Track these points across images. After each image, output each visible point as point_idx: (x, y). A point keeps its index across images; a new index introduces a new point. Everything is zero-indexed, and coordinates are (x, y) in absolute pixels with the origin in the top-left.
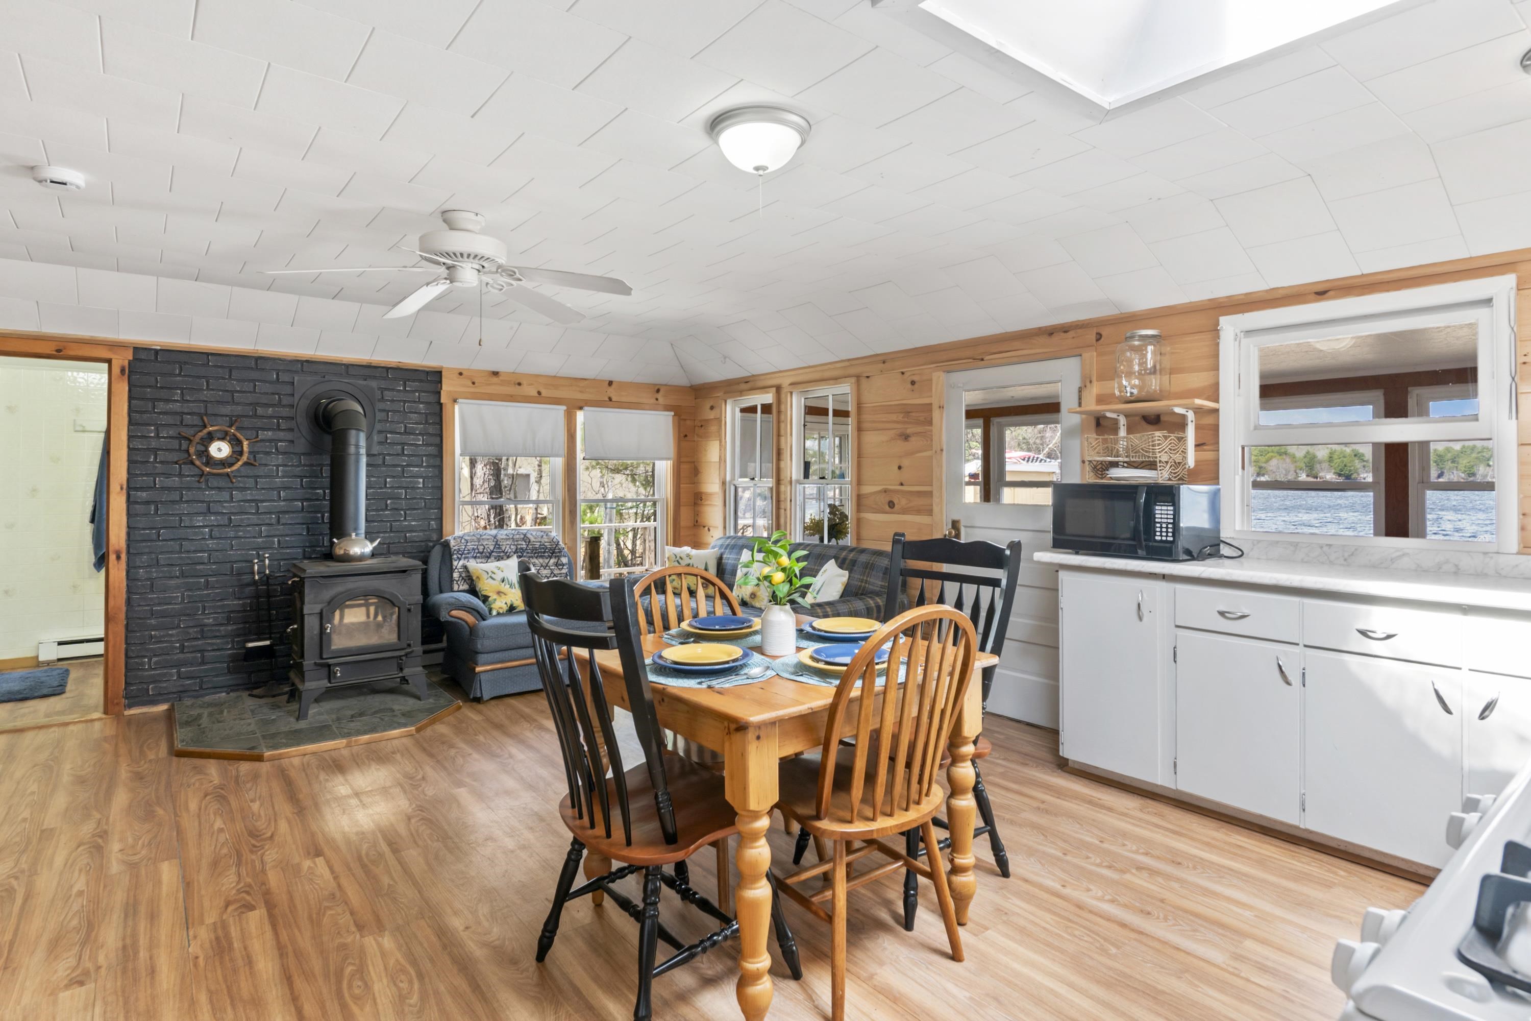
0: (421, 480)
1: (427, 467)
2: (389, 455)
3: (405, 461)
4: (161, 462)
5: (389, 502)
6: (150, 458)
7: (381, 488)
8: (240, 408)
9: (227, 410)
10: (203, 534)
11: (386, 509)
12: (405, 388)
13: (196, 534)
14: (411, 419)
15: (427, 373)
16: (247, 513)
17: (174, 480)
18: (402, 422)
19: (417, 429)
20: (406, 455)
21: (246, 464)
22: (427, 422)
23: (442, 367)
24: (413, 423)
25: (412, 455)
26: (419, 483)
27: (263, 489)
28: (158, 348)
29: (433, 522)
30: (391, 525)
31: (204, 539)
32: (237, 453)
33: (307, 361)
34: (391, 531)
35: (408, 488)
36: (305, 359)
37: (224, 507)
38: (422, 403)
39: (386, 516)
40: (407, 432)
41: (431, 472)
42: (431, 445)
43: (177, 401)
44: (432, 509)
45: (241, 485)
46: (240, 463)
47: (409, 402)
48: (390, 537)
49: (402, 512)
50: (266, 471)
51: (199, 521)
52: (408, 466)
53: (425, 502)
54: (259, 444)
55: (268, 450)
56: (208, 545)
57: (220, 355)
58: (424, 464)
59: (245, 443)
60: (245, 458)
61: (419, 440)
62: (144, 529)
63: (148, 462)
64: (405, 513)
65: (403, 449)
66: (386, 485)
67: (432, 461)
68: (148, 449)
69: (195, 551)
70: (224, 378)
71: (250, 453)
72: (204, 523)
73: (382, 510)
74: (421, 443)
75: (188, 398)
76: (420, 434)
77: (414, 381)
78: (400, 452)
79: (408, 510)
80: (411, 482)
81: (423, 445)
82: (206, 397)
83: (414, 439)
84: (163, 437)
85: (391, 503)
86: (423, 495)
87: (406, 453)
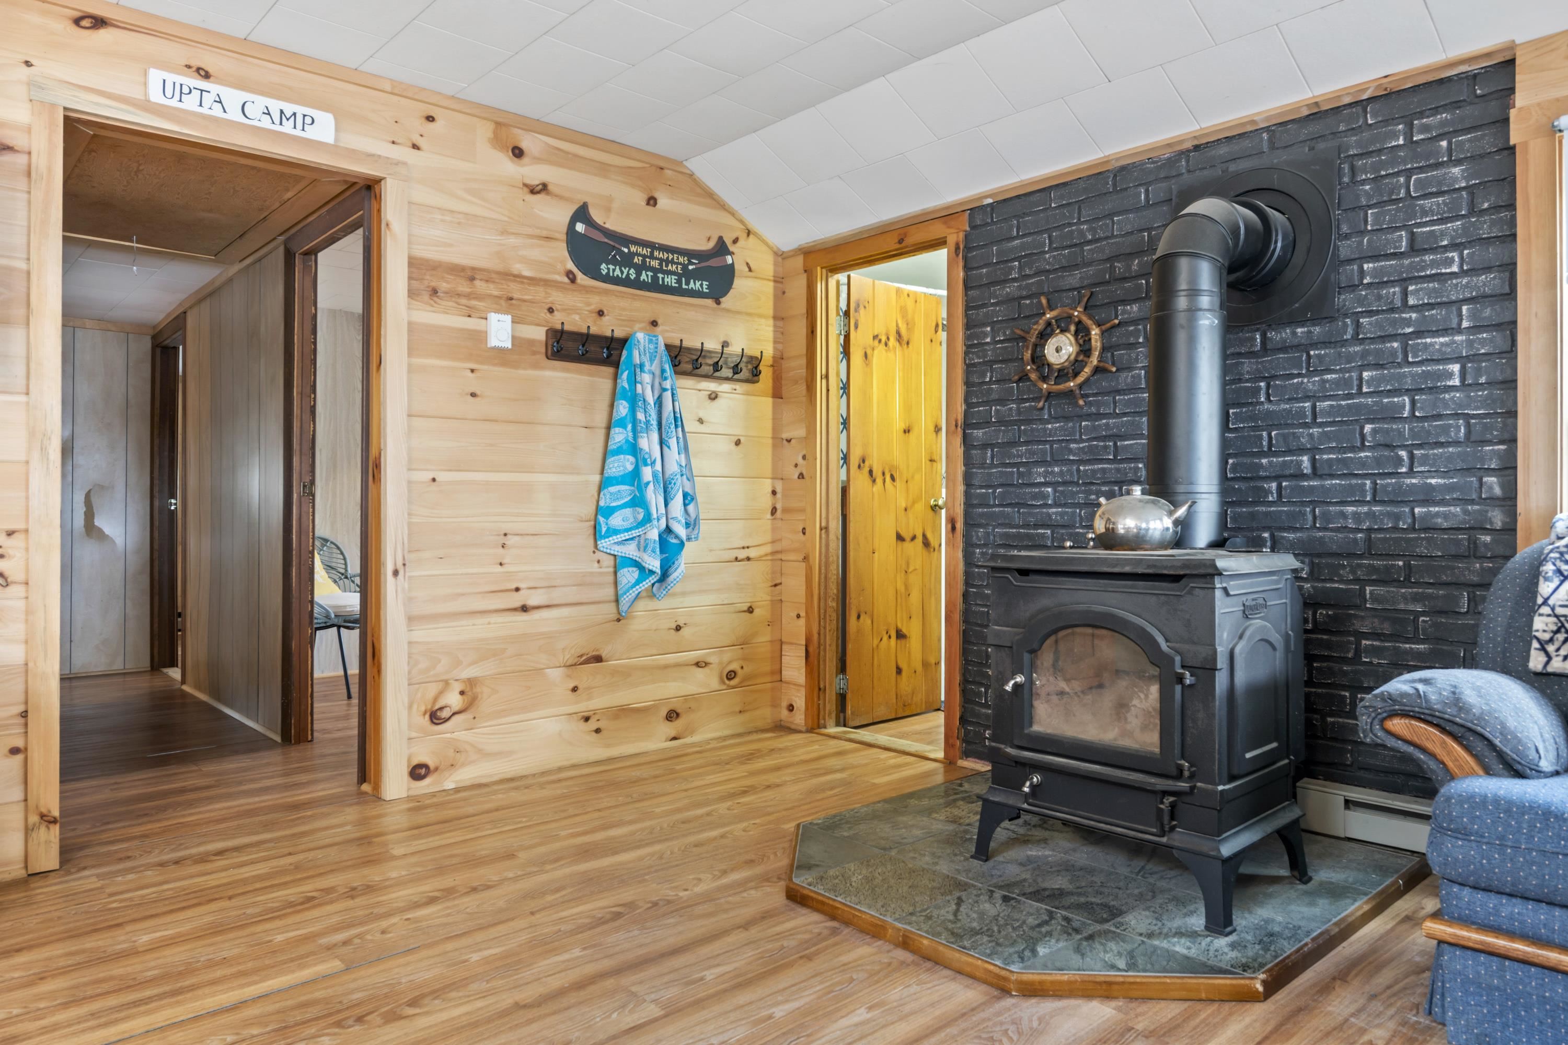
0: (1456, 368)
1: (1475, 329)
2: (1370, 313)
3: (1408, 323)
4: (998, 382)
5: (1368, 428)
6: (985, 376)
7: (1349, 396)
8: (1091, 270)
9: (1074, 278)
10: (1045, 496)
11: (1363, 447)
12: (1409, 135)
13: (1035, 497)
14: (1425, 213)
15: (1473, 78)
16: (1101, 461)
17: (1011, 409)
18: (1404, 227)
19: (1443, 234)
20: (1413, 308)
21: (1097, 370)
22: (1472, 211)
23: (1512, 46)
24: (1432, 222)
25: (1431, 306)
26: (1450, 375)
27: (1125, 414)
28: (990, 201)
29: (1491, 480)
30: (1375, 484)
31: (1046, 505)
32: (1085, 350)
33: (1197, 148)
34: (1375, 501)
35: (1420, 391)
36: (1188, 145)
37: (1071, 451)
38: (1458, 162)
39: (1363, 463)
40: (1414, 249)
41: (1486, 342)
42: (1488, 269)
43: (1014, 280)
44: (1490, 442)
45: (1093, 410)
46: (1087, 370)
47: (1421, 169)
48: (1371, 515)
49: (1403, 454)
50: (1129, 380)
51: (1039, 474)
52: (1418, 334)
53: (1468, 426)
54: (1117, 332)
55: (1132, 340)
56: (1049, 515)
57: (1065, 184)
58: (1465, 324)
59: (1095, 332)
60: (1094, 360)
61: (1450, 262)
62: (981, 487)
63: (984, 383)
64: (1412, 457)
65: (1405, 294)
66: (1360, 387)
67: (1487, 312)
68: (984, 363)
69: (1036, 526)
70: (1070, 225)
71: (1104, 349)
72: (1045, 477)
73: (1353, 449)
74: (1455, 269)
75: (1028, 272)
76: (1454, 246)
77: (1436, 111)
78: (1398, 303)
79: (1420, 446)
80: (1426, 375)
81: (1463, 273)
82: (1049, 263)
83: (1434, 264)
84: (1000, 342)
85: (1374, 431)
86: (1461, 406)
87: (1411, 301)
